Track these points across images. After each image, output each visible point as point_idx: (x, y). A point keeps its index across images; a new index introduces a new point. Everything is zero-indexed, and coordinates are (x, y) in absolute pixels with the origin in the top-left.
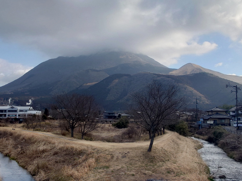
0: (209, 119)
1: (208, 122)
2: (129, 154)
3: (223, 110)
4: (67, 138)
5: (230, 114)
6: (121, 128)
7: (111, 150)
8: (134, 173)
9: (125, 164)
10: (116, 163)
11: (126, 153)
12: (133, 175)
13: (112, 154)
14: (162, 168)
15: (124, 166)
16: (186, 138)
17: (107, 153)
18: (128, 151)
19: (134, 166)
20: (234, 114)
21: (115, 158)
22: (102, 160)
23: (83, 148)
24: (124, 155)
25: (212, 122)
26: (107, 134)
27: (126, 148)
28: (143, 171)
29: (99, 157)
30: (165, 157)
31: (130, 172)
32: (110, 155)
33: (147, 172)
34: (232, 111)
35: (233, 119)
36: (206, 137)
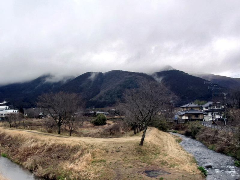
0: (184, 115)
1: (184, 118)
2: (122, 149)
3: (198, 106)
4: (55, 135)
5: (203, 110)
6: (99, 125)
7: (104, 145)
8: (131, 166)
9: (121, 157)
10: (112, 156)
11: (120, 148)
12: (131, 167)
13: (106, 149)
14: (155, 160)
15: (120, 159)
16: (165, 133)
17: (101, 148)
18: (121, 145)
19: (129, 159)
20: (207, 109)
21: (110, 153)
22: (98, 155)
23: (75, 144)
24: (118, 149)
25: (187, 118)
26: (88, 131)
27: (118, 143)
28: (140, 163)
29: (94, 152)
30: (155, 150)
31: (127, 164)
32: (104, 150)
33: (142, 164)
34: (206, 107)
35: (206, 115)
36: (183, 132)
